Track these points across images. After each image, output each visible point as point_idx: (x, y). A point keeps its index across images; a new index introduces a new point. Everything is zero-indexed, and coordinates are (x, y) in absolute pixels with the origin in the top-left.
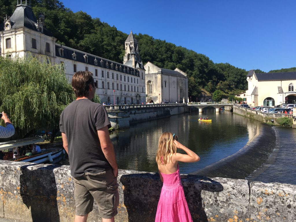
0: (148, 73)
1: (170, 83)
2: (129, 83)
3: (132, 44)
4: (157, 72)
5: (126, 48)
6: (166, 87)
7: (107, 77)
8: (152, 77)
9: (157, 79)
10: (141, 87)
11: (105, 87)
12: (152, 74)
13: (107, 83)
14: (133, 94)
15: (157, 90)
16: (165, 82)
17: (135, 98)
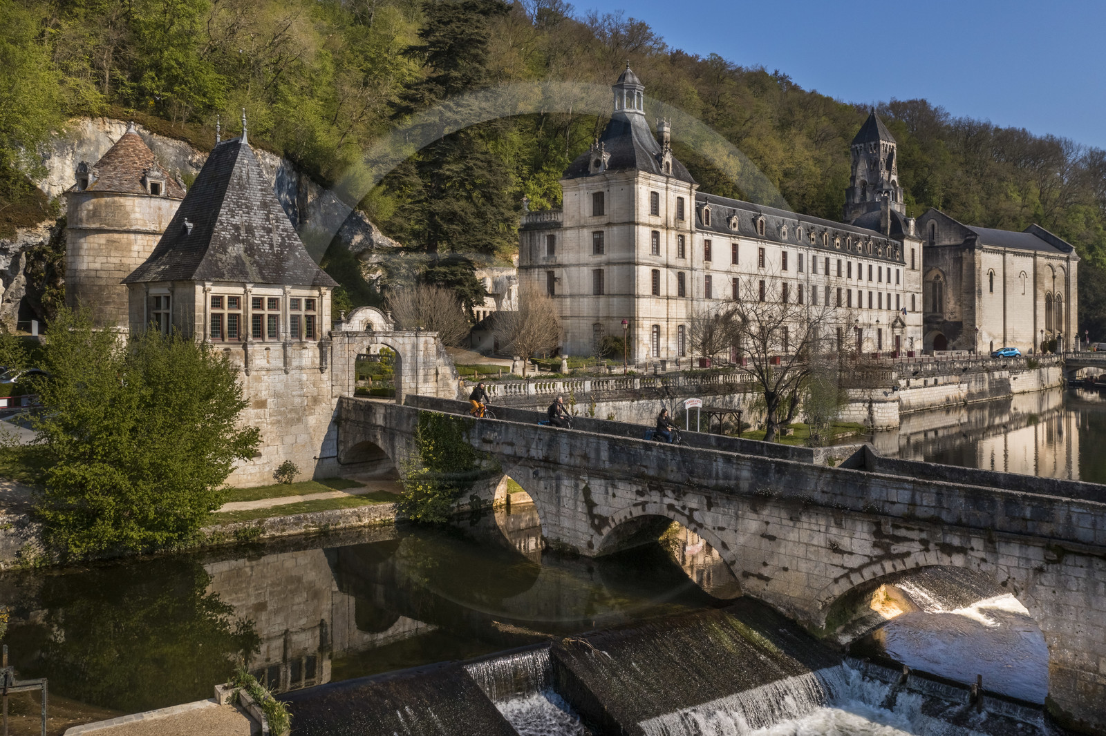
1: (1007, 279)
2: (871, 284)
7: (811, 271)
8: (943, 258)
9: (961, 266)
10: (909, 295)
11: (805, 301)
12: (946, 247)
13: (810, 288)
14: (885, 318)
15: (959, 300)
16: (992, 273)
17: (889, 329)
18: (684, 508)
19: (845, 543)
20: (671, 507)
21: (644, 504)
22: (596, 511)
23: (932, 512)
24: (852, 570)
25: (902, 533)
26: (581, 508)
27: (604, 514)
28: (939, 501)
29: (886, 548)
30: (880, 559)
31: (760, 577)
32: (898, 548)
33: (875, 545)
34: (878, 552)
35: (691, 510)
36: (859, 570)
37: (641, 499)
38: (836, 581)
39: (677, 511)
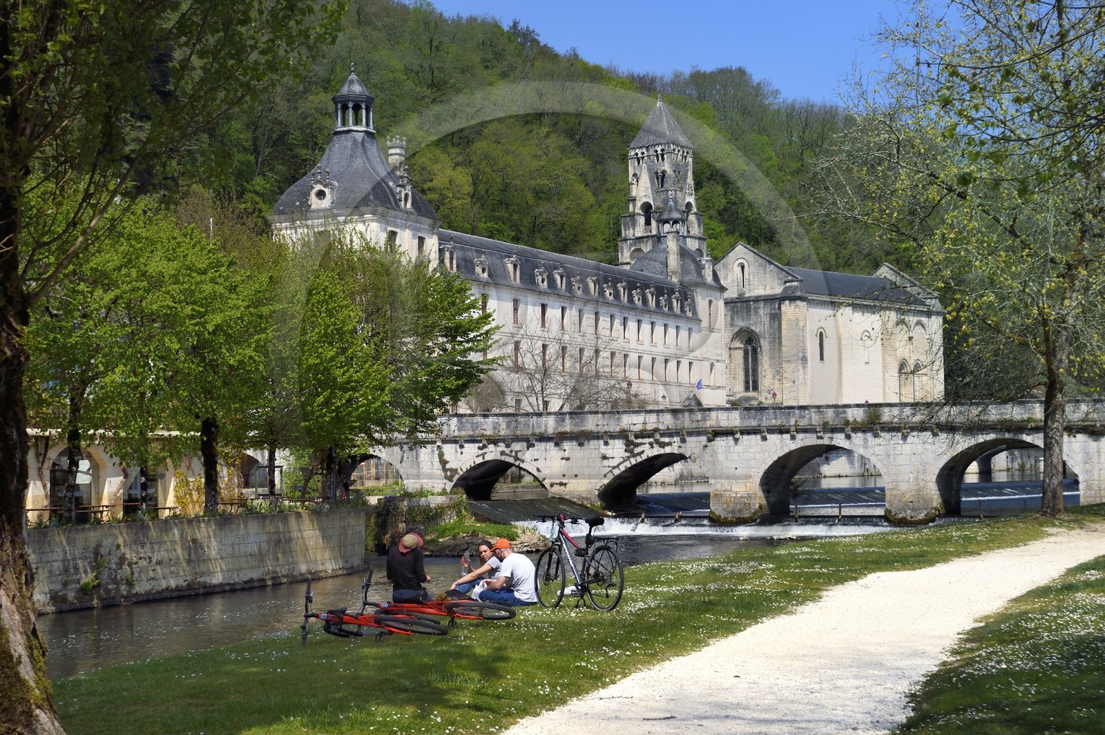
0: (736, 296)
1: (844, 342)
2: (654, 348)
3: (663, 159)
4: (778, 290)
5: (635, 175)
6: (822, 358)
8: (756, 312)
9: (780, 324)
10: (706, 363)
12: (757, 299)
14: (674, 394)
15: (778, 373)
16: (821, 334)
18: (511, 451)
19: (609, 453)
20: (503, 453)
21: (483, 455)
22: (448, 466)
23: (654, 426)
24: (614, 468)
25: (640, 441)
26: (437, 465)
27: (454, 467)
28: (658, 419)
29: (631, 452)
30: (628, 458)
31: (561, 484)
32: (637, 450)
33: (626, 451)
34: (628, 454)
35: (516, 452)
36: (618, 466)
37: (480, 452)
38: (605, 476)
39: (507, 455)
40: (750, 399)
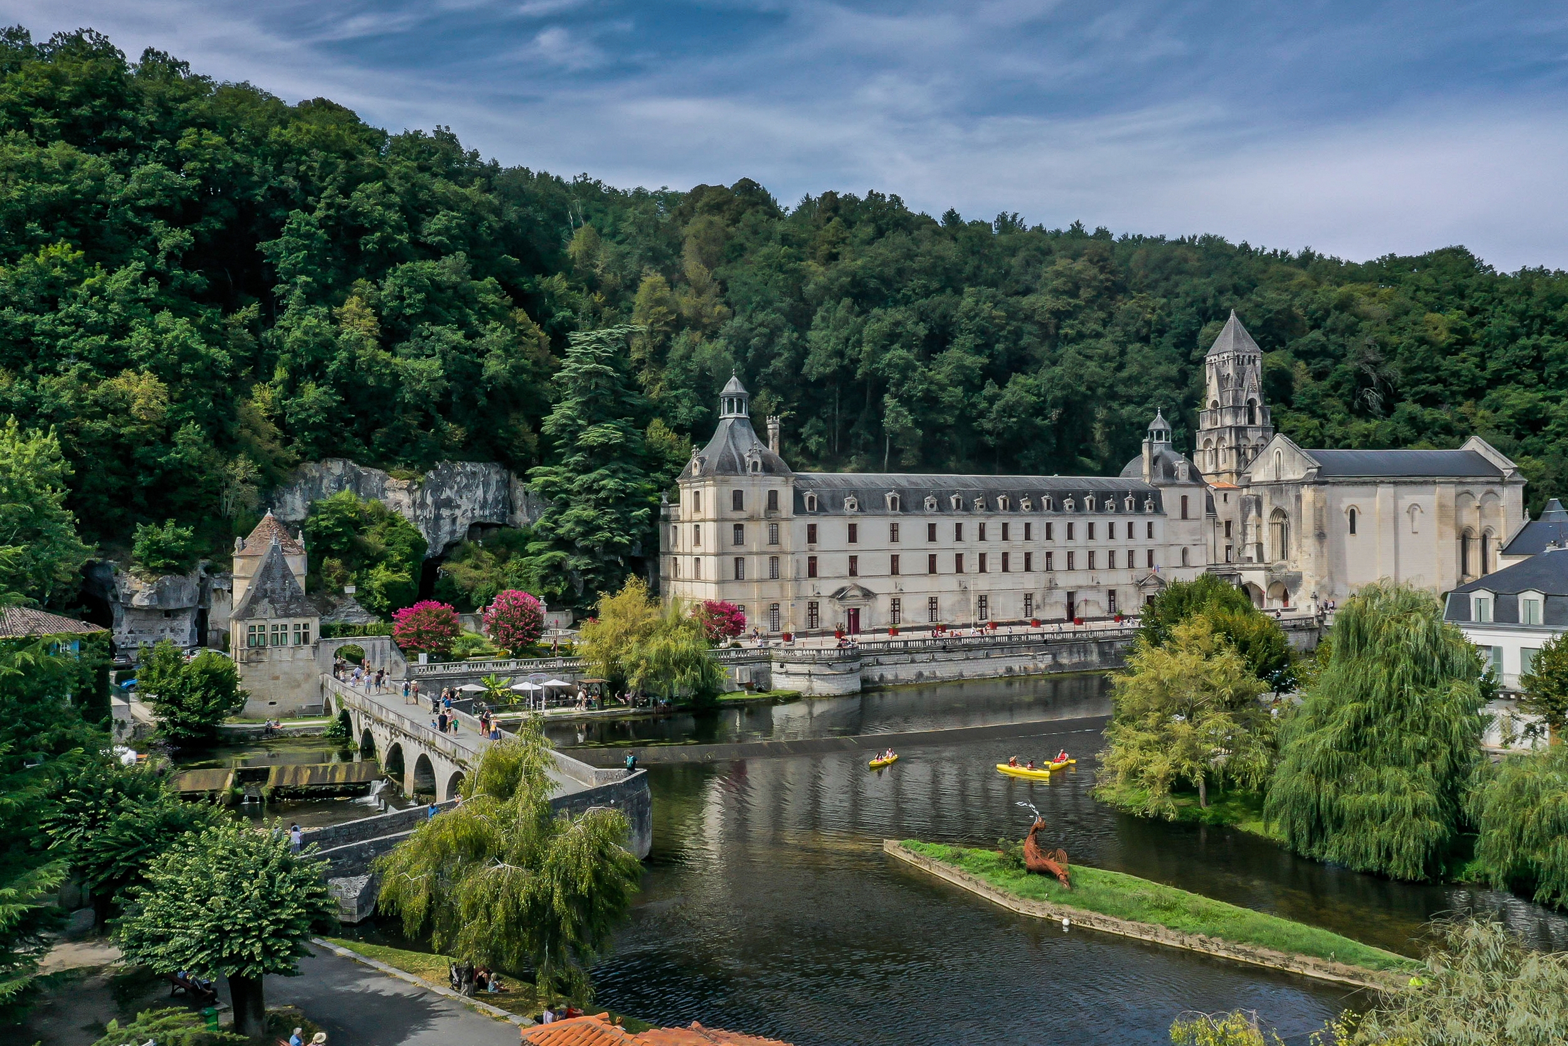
0: (1275, 479)
1: (1384, 516)
3: (1228, 365)
4: (1301, 475)
5: (1210, 377)
7: (976, 538)
8: (1286, 494)
9: (1301, 505)
10: (1177, 553)
11: (967, 570)
12: (1288, 483)
13: (976, 556)
14: (1121, 579)
15: (1300, 546)
17: (1132, 590)
40: (1282, 567)
